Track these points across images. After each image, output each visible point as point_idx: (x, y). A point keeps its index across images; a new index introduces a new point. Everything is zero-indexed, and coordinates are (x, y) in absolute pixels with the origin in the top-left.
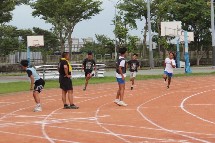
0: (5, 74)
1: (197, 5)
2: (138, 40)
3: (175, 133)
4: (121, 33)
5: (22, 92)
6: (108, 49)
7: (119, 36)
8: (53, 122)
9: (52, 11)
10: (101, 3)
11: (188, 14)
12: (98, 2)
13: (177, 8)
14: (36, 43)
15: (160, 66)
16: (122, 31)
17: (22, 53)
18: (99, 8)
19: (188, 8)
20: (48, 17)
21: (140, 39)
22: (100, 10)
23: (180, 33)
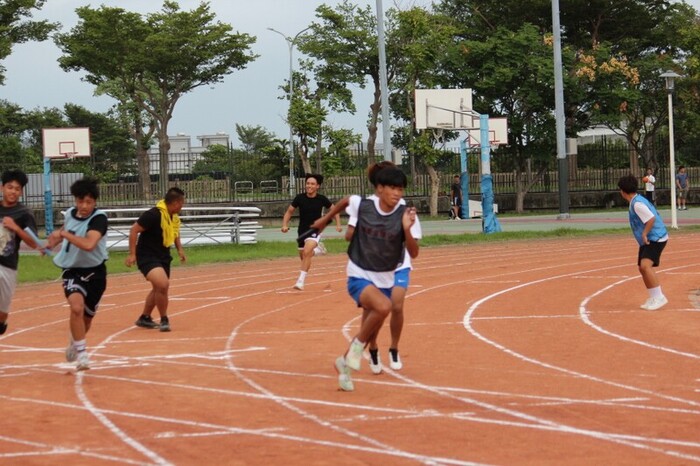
1: (517, 45)
2: (353, 142)
3: (442, 393)
4: (305, 122)
5: (26, 284)
7: (300, 130)
8: (108, 365)
10: (253, 40)
11: (492, 70)
12: (243, 37)
13: (461, 52)
14: (67, 149)
16: (309, 116)
18: (246, 53)
19: (492, 54)
20: (103, 77)
21: (359, 137)
22: (248, 58)
23: (467, 121)
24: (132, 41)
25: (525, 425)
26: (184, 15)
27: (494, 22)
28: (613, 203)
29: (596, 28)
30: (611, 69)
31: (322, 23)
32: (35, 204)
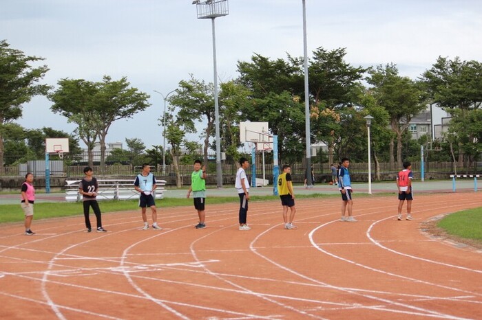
0: (13, 190)
1: (280, 101)
2: (197, 148)
3: (350, 292)
4: (174, 138)
5: (54, 218)
6: (150, 159)
7: (172, 141)
9: (80, 105)
10: (149, 97)
11: (267, 113)
12: (144, 94)
13: (252, 104)
14: (58, 149)
15: (228, 184)
16: (177, 134)
17: (37, 161)
18: (145, 103)
19: (268, 105)
20: (71, 113)
21: (201, 146)
22: (146, 105)
23: (266, 139)
24: (88, 96)
26: (114, 83)
27: (268, 90)
28: (325, 180)
29: (318, 93)
30: (326, 114)
31: (182, 89)
32: (39, 176)
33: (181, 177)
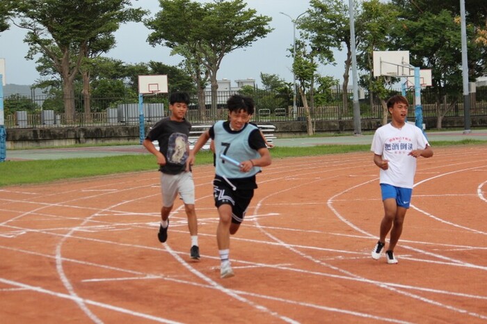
0: (99, 142)
1: (437, 23)
2: (333, 84)
4: (304, 72)
6: (282, 99)
7: (300, 76)
8: (180, 223)
10: (270, 20)
11: (421, 38)
12: (264, 18)
13: (402, 27)
14: (154, 88)
16: (306, 68)
17: (130, 105)
18: (266, 27)
19: (422, 29)
20: (176, 43)
22: (267, 31)
23: (406, 72)
24: (195, 21)
25: (443, 263)
26: (228, 4)
27: (423, 9)
31: (314, 10)
32: (133, 123)
33: (313, 122)
